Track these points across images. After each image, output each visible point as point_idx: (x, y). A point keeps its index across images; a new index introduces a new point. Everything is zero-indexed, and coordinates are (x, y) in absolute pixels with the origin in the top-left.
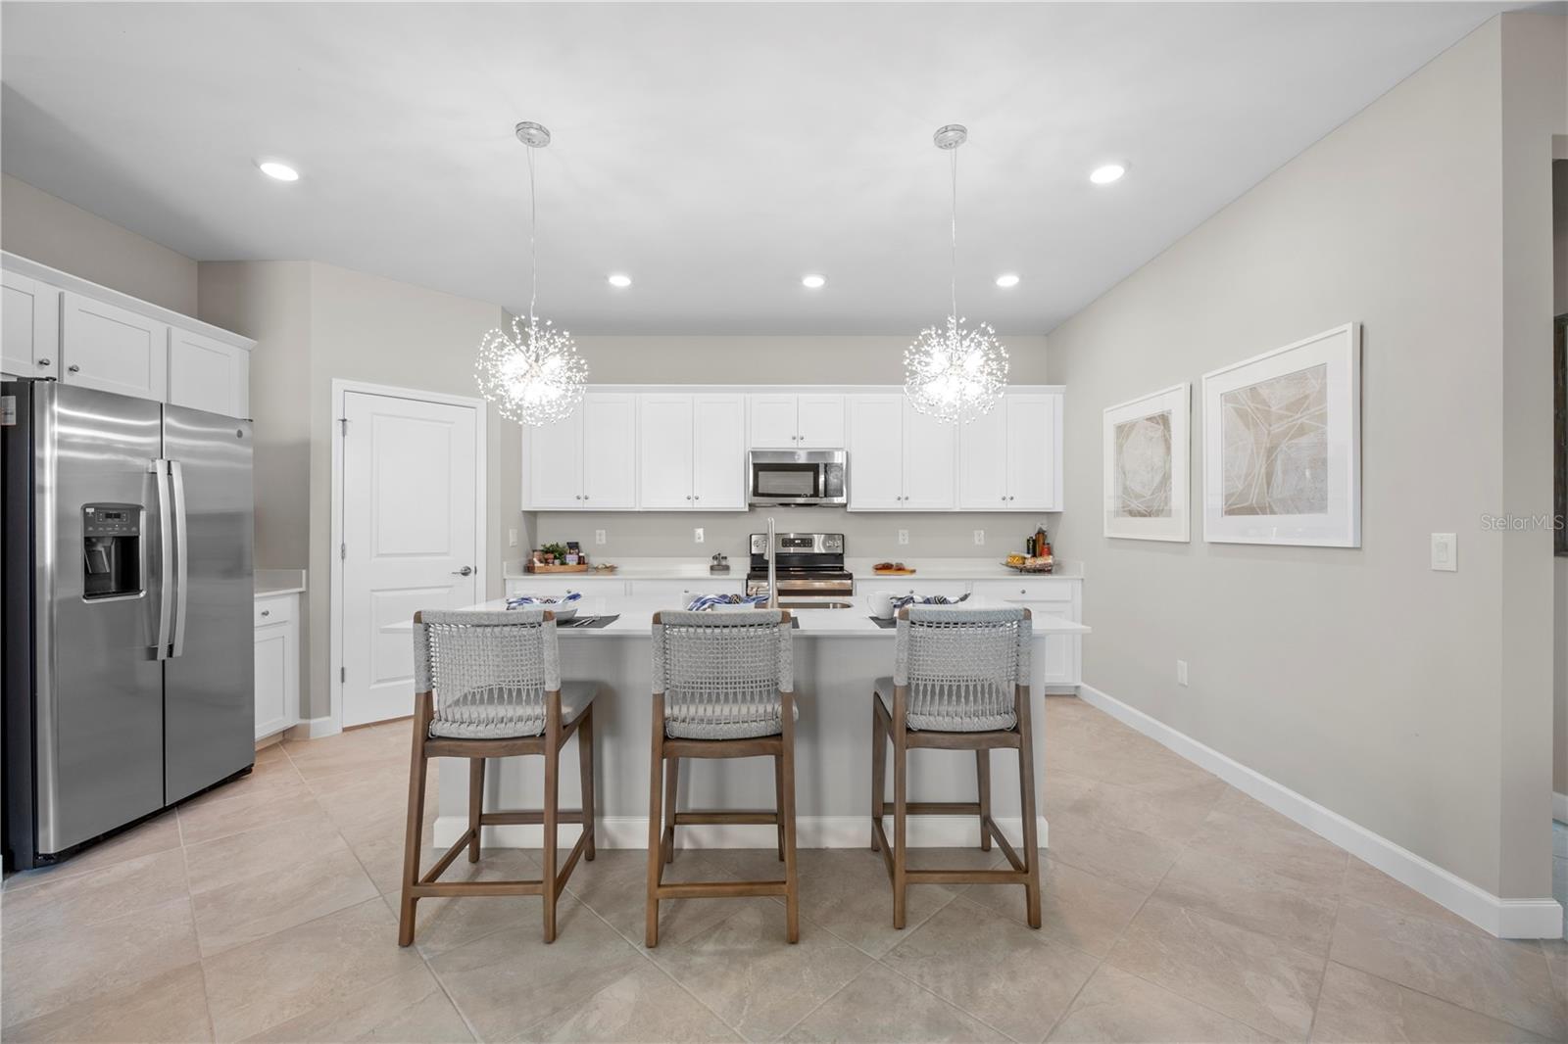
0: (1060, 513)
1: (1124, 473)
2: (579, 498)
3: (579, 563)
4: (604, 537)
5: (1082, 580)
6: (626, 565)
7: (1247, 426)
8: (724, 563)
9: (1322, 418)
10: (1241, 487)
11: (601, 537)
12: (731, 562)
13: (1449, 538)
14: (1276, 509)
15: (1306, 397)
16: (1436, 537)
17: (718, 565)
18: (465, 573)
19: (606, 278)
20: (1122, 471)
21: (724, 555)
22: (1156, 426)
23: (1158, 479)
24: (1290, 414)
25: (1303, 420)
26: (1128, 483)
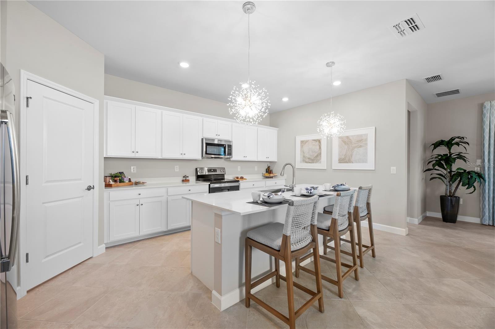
0: (276, 162)
1: (304, 153)
2: (133, 152)
3: (129, 182)
4: (135, 170)
5: (286, 179)
6: (148, 181)
7: (345, 144)
8: (187, 178)
9: (366, 144)
10: (343, 157)
11: (133, 169)
12: (189, 178)
13: (395, 168)
14: (353, 162)
15: (362, 140)
16: (392, 168)
17: (186, 180)
18: (89, 188)
19: (179, 63)
20: (303, 152)
21: (188, 176)
22: (316, 142)
23: (316, 155)
24: (358, 143)
25: (361, 144)
26: (305, 155)
